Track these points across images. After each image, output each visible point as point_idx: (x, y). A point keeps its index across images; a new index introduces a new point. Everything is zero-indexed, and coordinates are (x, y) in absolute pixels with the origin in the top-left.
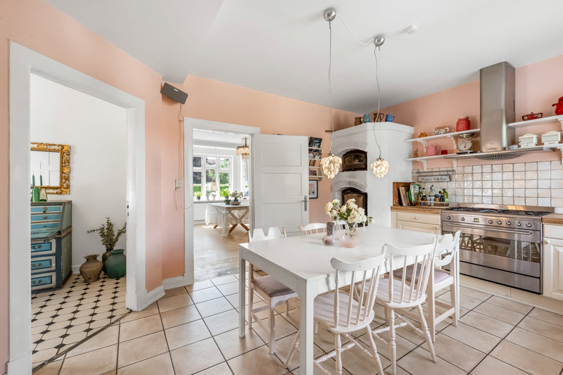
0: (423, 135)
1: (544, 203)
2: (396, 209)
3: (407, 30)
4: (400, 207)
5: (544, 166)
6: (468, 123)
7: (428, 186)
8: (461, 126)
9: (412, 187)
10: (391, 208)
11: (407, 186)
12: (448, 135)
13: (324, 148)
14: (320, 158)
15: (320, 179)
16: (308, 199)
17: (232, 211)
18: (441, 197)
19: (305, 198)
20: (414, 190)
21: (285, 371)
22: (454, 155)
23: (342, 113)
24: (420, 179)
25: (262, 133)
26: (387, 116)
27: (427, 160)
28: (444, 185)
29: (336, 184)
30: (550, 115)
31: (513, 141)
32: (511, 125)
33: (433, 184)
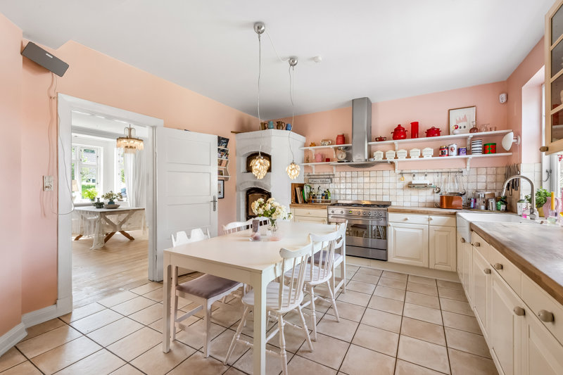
0: (313, 145)
1: (386, 199)
2: (294, 206)
3: (315, 59)
4: (297, 205)
5: (386, 173)
6: (343, 139)
7: (316, 186)
8: (340, 141)
9: (305, 187)
10: (290, 205)
11: (301, 186)
12: (331, 146)
13: (231, 148)
14: (227, 158)
15: (227, 179)
16: (217, 200)
17: (108, 217)
18: (326, 195)
19: (214, 198)
20: (306, 190)
21: (226, 368)
22: (335, 163)
23: (247, 116)
24: (310, 181)
25: (165, 126)
26: (287, 125)
27: (315, 165)
28: (327, 186)
29: (241, 184)
30: (389, 140)
31: (370, 156)
32: (370, 143)
33: (321, 185)
